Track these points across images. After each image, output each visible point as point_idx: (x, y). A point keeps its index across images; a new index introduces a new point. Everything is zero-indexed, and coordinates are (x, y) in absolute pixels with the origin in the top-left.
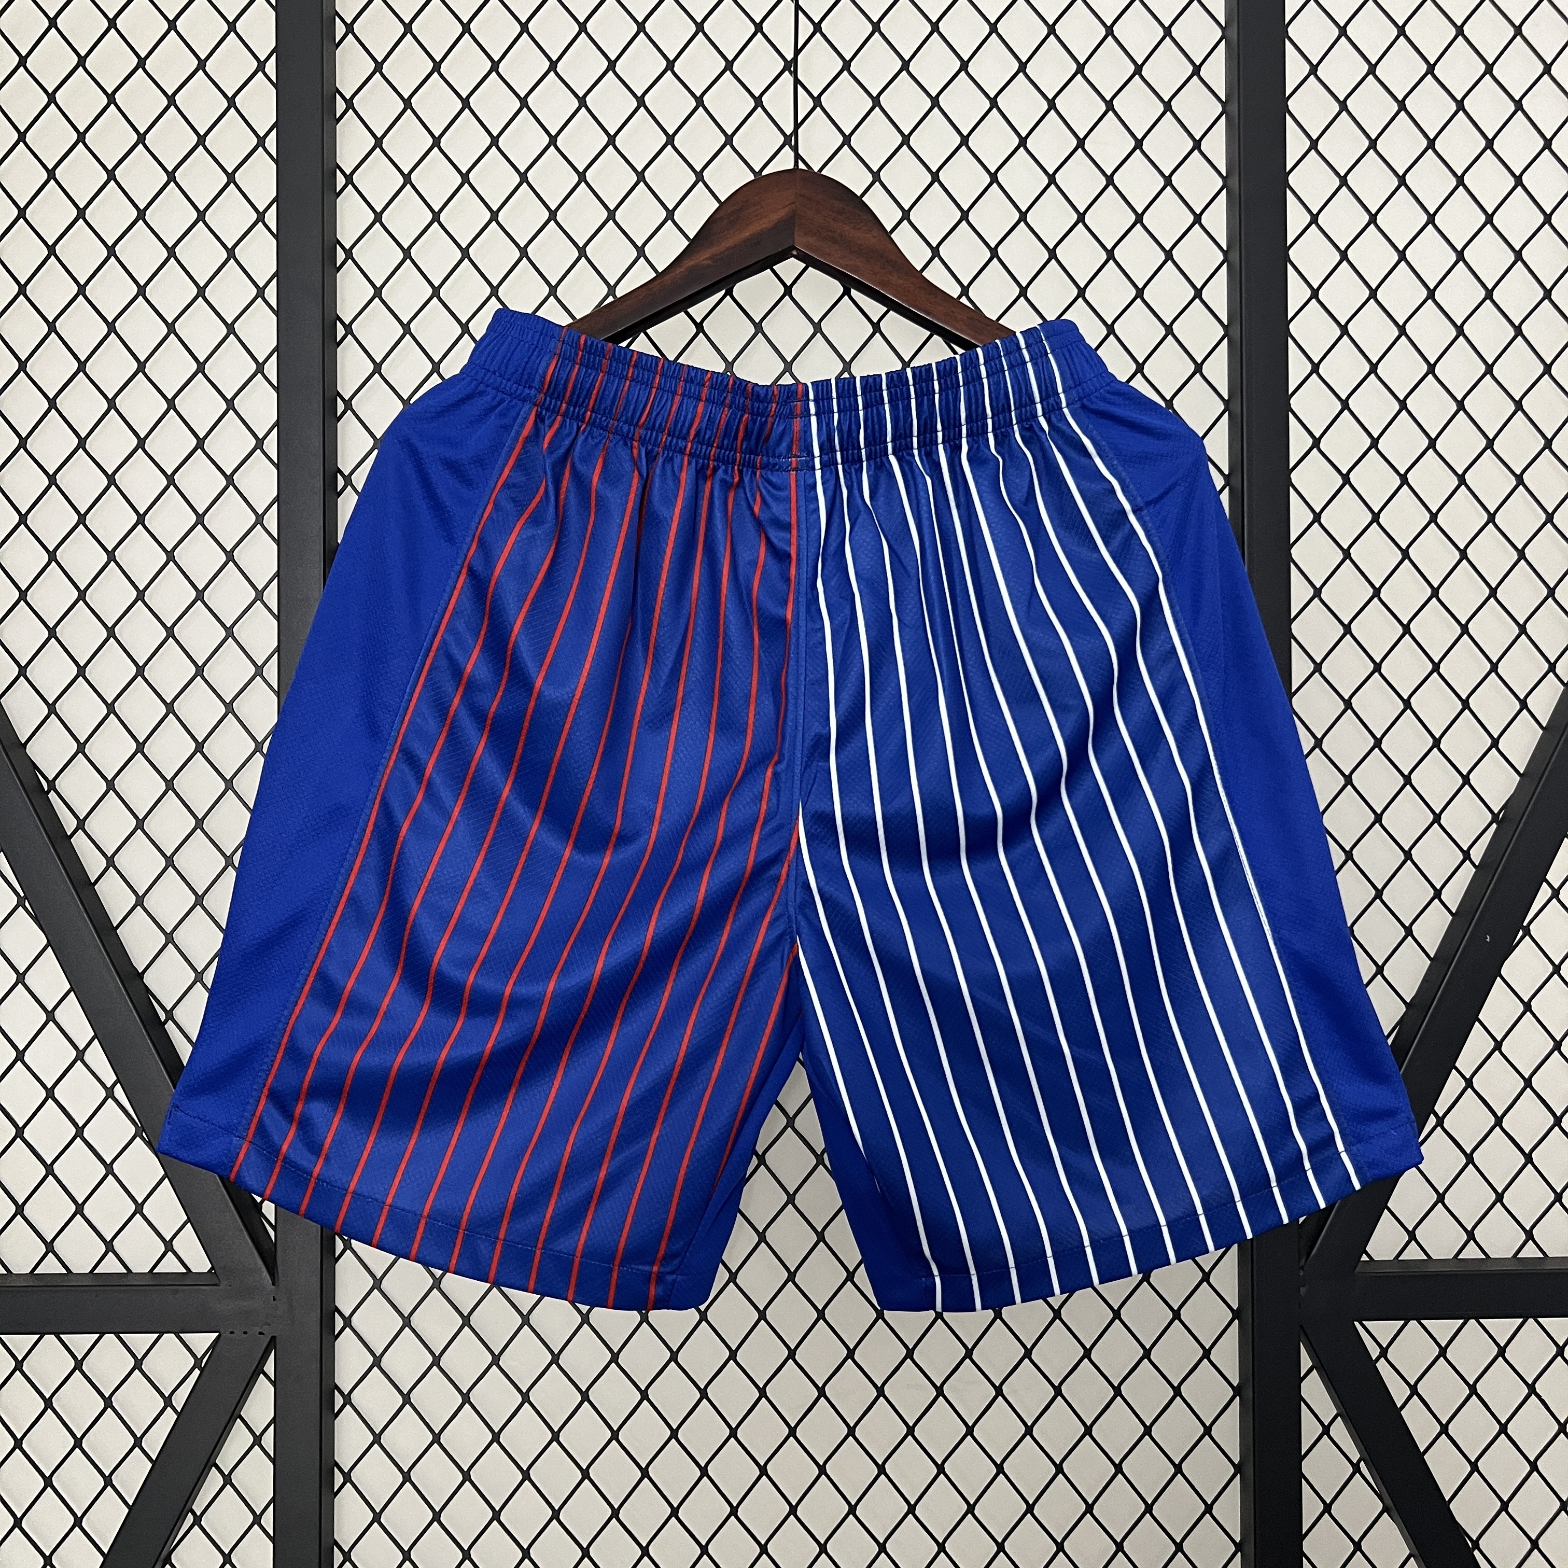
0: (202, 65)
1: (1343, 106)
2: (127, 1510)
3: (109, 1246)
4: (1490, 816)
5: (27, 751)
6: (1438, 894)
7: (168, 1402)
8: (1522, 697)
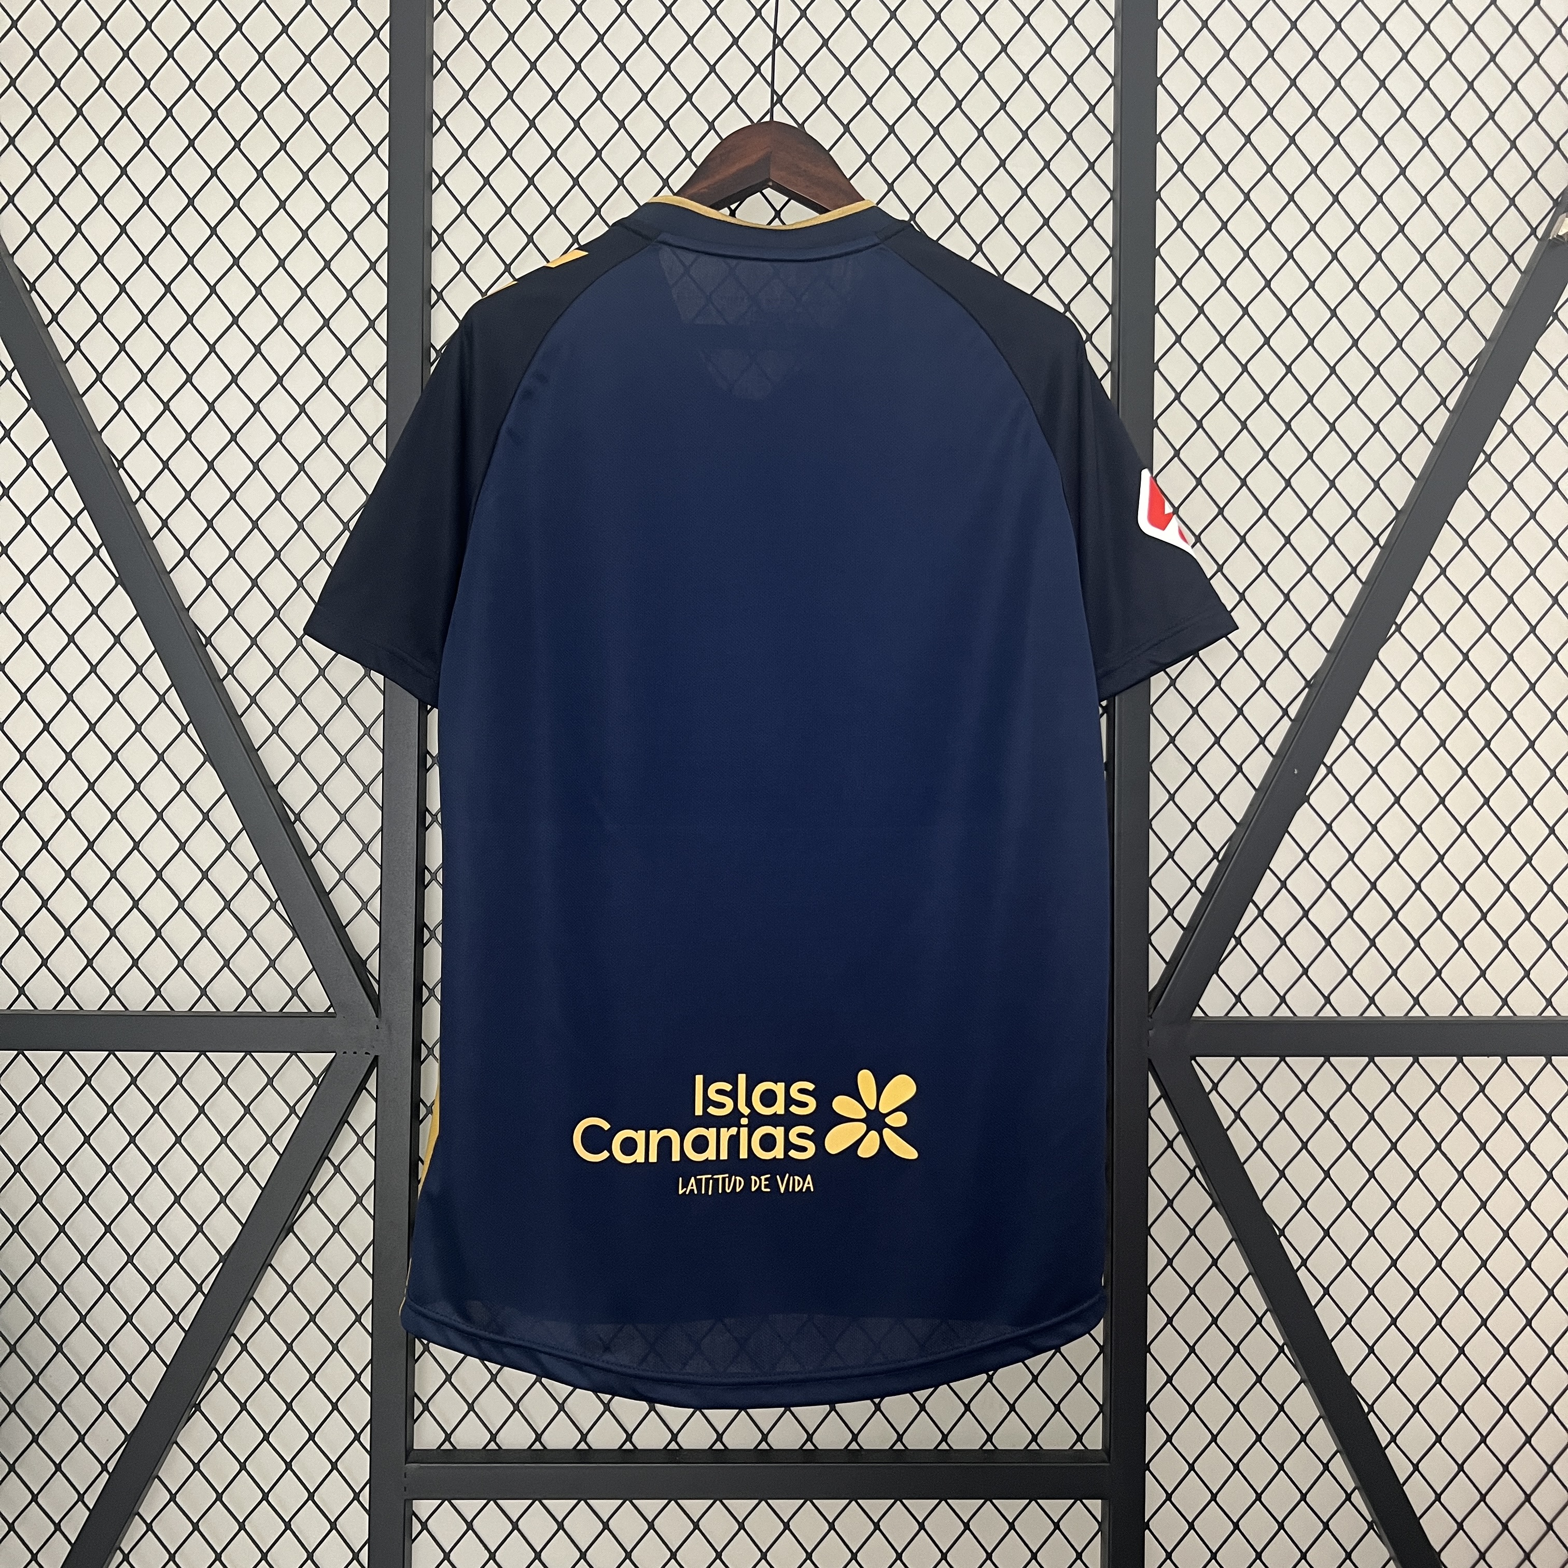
0: (330, 90)
1: (1203, 139)
2: (260, 1191)
3: (249, 992)
4: (1303, 683)
5: (190, 614)
6: (1262, 741)
7: (293, 1110)
8: (1330, 592)
